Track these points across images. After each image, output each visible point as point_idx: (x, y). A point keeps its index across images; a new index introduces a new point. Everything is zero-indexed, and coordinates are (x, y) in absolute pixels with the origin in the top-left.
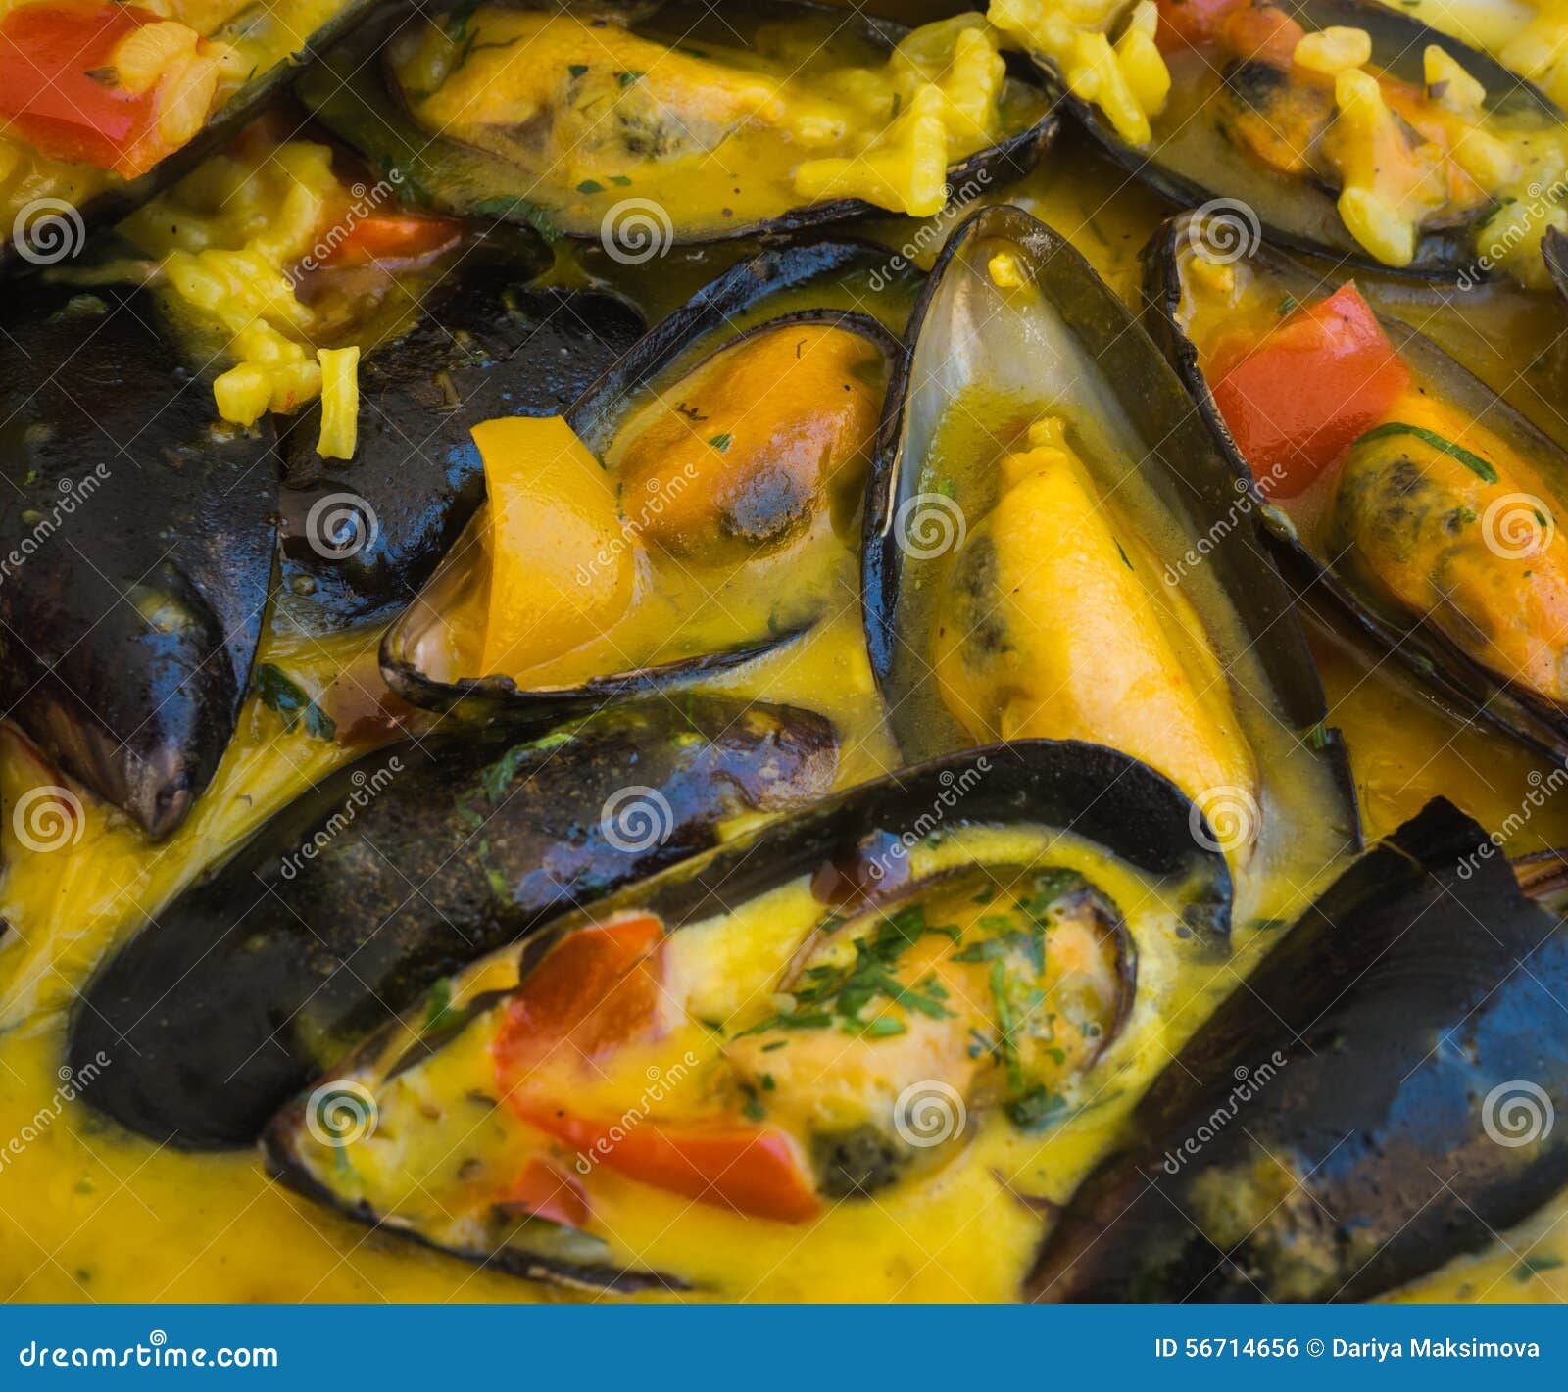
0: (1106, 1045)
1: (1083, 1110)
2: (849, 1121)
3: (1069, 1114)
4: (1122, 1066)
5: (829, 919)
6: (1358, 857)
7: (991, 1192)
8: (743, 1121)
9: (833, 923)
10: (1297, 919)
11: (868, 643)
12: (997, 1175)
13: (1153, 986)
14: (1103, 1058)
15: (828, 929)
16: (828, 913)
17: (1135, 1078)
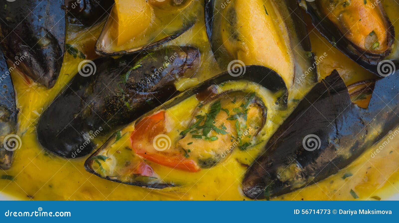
0: (260, 130)
1: (255, 145)
2: (207, 157)
3: (252, 146)
4: (263, 135)
5: (200, 105)
6: (316, 83)
7: (236, 163)
8: (184, 158)
9: (201, 105)
10: (302, 99)
11: (206, 30)
12: (237, 160)
13: (270, 117)
14: (259, 133)
15: (200, 107)
16: (200, 103)
17: (266, 137)
